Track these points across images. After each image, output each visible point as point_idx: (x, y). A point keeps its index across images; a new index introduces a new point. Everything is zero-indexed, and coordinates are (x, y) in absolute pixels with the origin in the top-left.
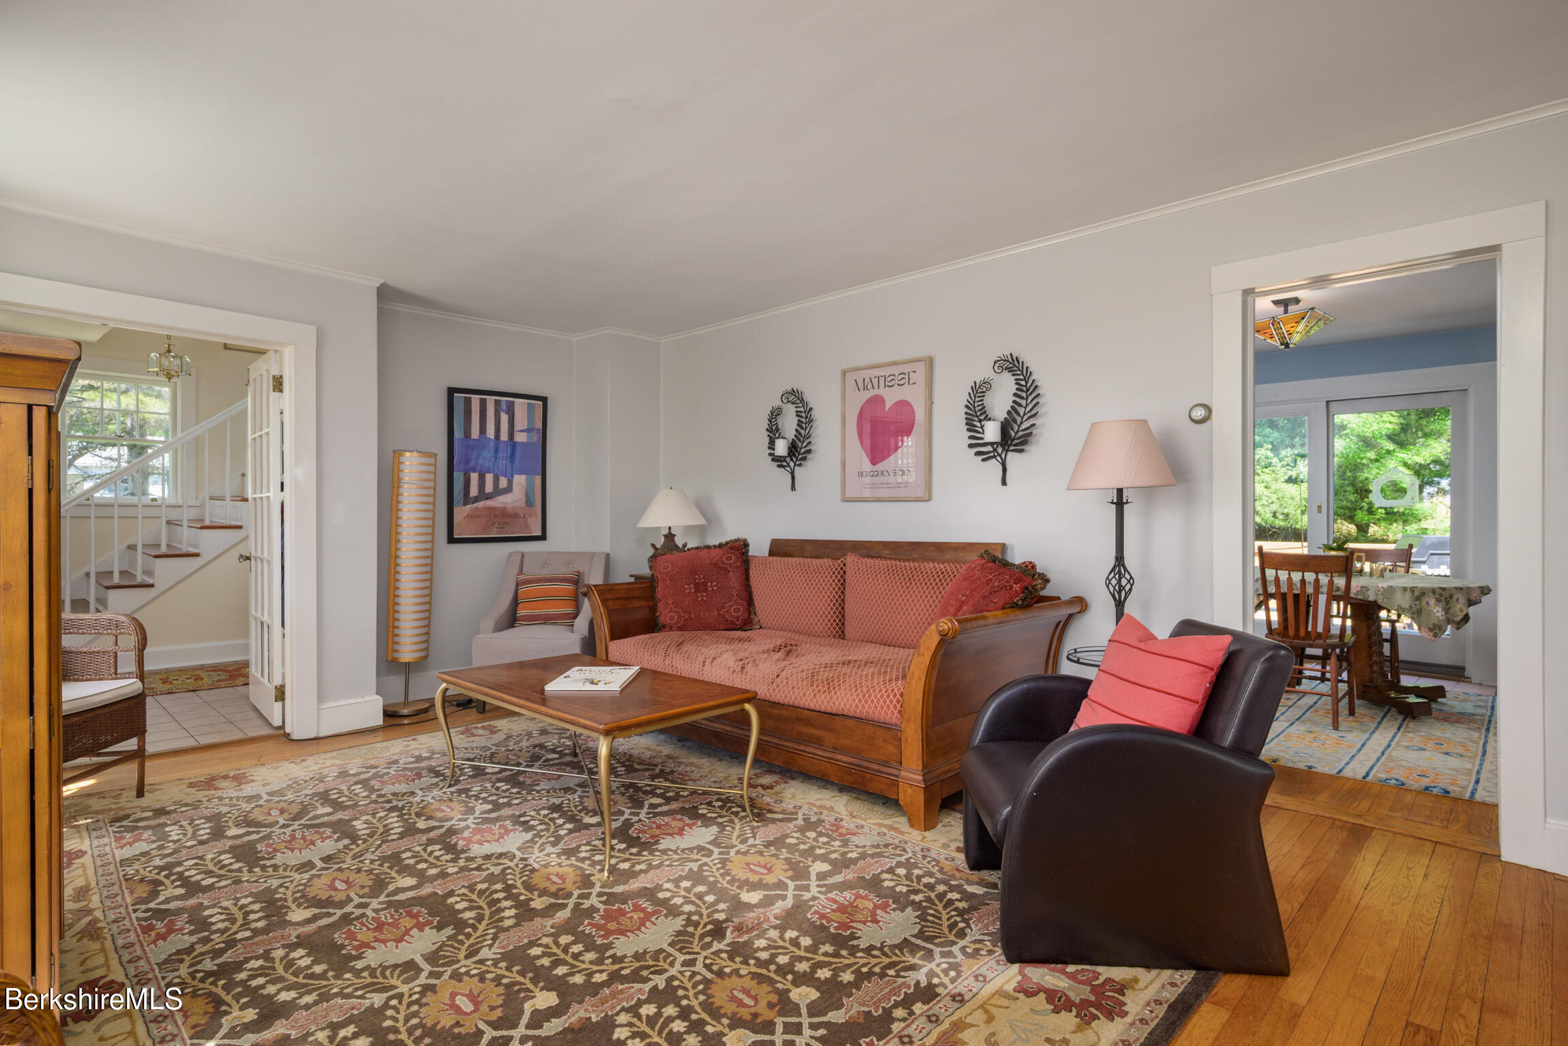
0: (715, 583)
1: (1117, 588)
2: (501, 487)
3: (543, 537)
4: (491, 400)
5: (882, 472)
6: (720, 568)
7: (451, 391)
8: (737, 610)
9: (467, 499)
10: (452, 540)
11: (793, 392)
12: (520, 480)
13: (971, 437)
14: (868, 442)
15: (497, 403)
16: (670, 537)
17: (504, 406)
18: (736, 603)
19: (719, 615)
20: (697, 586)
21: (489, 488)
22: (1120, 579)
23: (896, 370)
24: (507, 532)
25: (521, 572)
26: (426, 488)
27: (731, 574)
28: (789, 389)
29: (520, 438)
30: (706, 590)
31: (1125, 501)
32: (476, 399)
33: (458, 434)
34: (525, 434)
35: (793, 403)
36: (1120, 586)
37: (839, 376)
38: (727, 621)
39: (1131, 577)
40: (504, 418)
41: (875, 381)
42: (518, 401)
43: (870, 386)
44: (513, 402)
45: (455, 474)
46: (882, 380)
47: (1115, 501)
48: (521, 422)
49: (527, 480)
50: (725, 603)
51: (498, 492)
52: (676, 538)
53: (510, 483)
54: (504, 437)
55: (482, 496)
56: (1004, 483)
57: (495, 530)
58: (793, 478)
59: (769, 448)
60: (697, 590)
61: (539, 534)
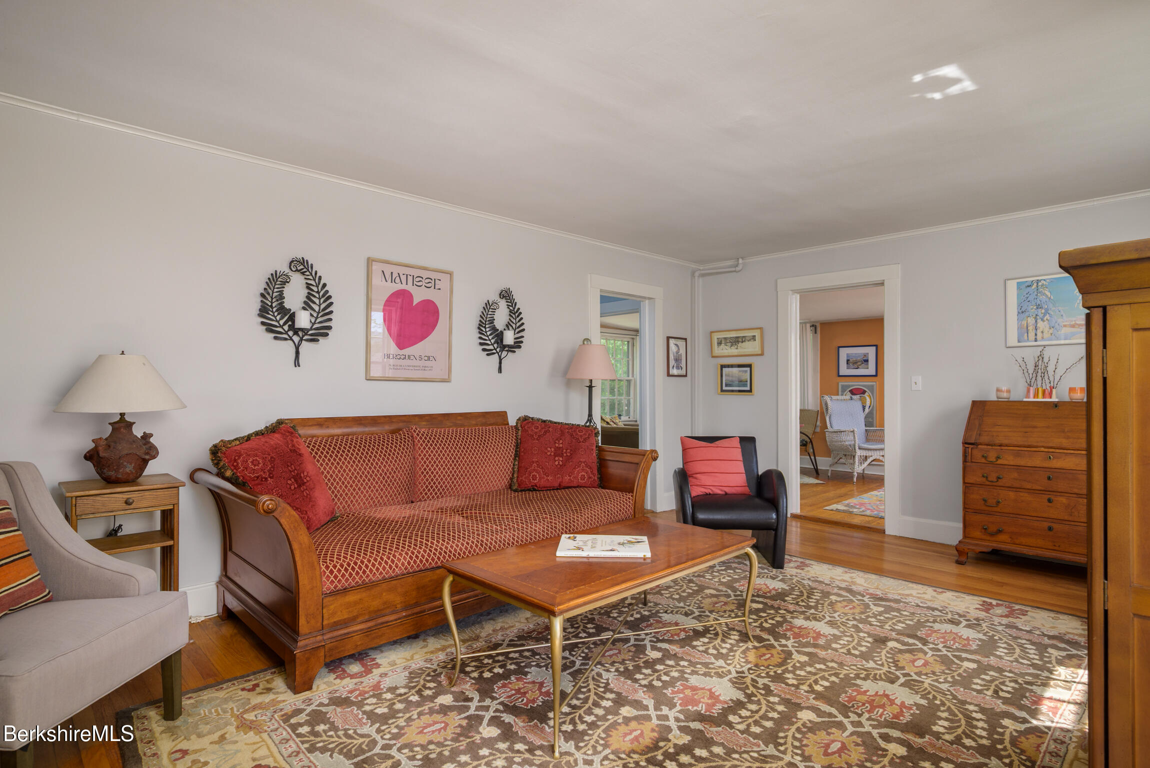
5: (409, 357)
11: (301, 262)
13: (480, 338)
14: (395, 329)
23: (425, 274)
28: (300, 257)
31: (593, 386)
35: (303, 273)
37: (363, 262)
41: (403, 278)
43: (398, 280)
46: (410, 279)
56: (500, 370)
58: (297, 353)
59: (261, 315)
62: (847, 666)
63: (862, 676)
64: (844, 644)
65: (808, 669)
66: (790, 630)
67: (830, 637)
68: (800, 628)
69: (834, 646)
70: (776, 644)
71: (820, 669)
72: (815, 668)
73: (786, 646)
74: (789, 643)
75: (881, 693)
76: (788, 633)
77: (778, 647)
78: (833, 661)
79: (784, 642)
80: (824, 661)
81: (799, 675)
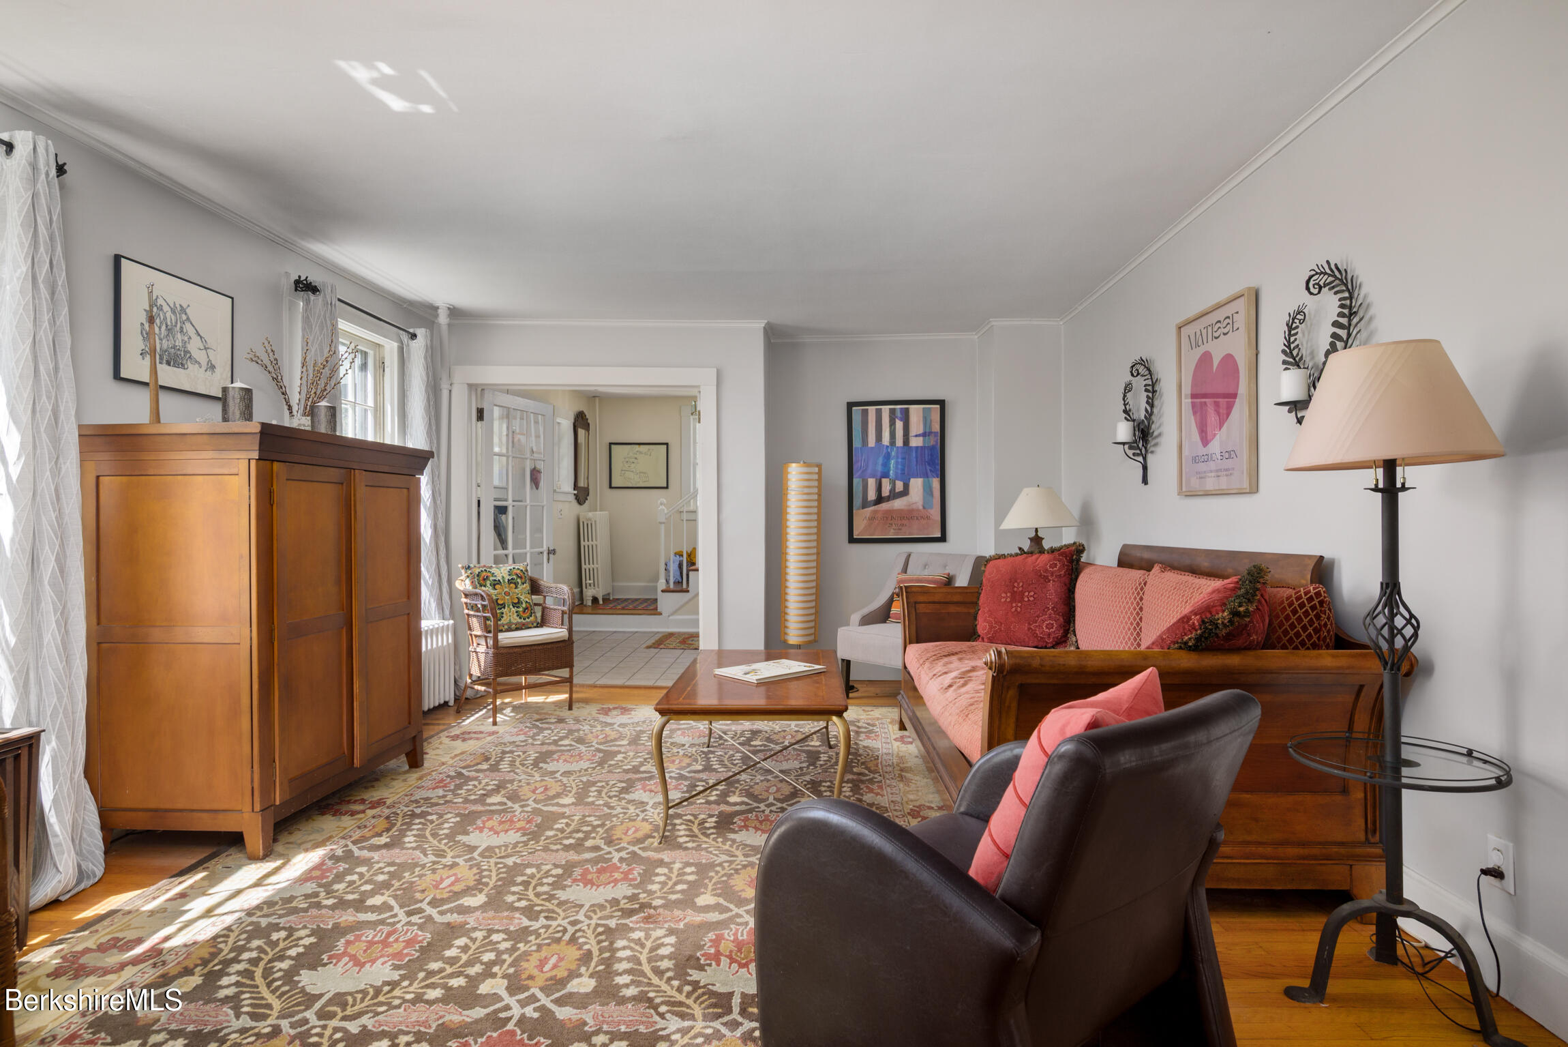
0: (1032, 594)
1: (1385, 632)
2: (897, 490)
3: (943, 539)
4: (886, 409)
5: (1212, 456)
6: (1041, 575)
7: (850, 406)
8: (1050, 626)
9: (865, 504)
10: (852, 540)
11: (1142, 362)
12: (916, 484)
15: (892, 412)
16: (1037, 540)
17: (898, 414)
18: (1050, 618)
19: (1029, 629)
20: (1013, 593)
21: (886, 492)
22: (1392, 616)
23: (1221, 315)
24: (905, 534)
25: (905, 570)
26: (808, 494)
27: (1051, 583)
28: (1138, 358)
29: (915, 442)
30: (1021, 600)
31: (1399, 485)
32: (872, 410)
33: (857, 443)
34: (921, 438)
35: (1142, 375)
36: (1392, 628)
37: (1174, 331)
38: (1037, 637)
39: (1412, 616)
40: (899, 425)
41: (1204, 333)
42: (912, 408)
43: (1200, 341)
44: (908, 409)
45: (854, 480)
46: (1210, 330)
47: (1381, 485)
48: (916, 426)
49: (924, 482)
50: (1038, 616)
51: (894, 495)
52: (1043, 541)
53: (906, 486)
54: (899, 442)
55: (880, 500)
57: (892, 531)
58: (1145, 468)
60: (1013, 599)
61: (939, 535)
62: (539, 850)
63: (520, 845)
64: (547, 877)
65: (580, 835)
66: (626, 874)
67: (569, 882)
68: (616, 881)
69: (559, 871)
70: (631, 848)
71: (567, 838)
72: (574, 838)
73: (619, 850)
74: (616, 856)
75: (502, 834)
76: (624, 867)
77: (625, 845)
78: (557, 851)
79: (623, 854)
80: (567, 848)
81: (588, 826)
